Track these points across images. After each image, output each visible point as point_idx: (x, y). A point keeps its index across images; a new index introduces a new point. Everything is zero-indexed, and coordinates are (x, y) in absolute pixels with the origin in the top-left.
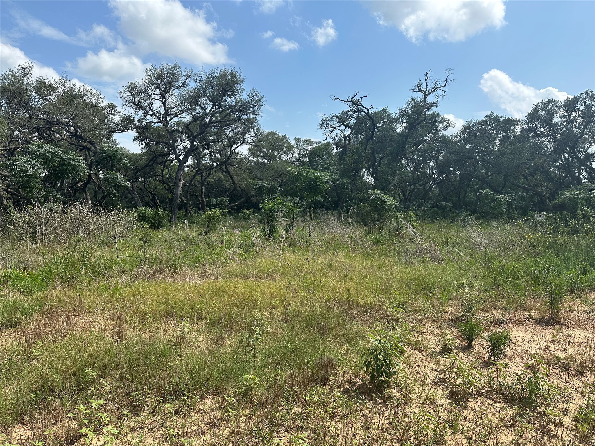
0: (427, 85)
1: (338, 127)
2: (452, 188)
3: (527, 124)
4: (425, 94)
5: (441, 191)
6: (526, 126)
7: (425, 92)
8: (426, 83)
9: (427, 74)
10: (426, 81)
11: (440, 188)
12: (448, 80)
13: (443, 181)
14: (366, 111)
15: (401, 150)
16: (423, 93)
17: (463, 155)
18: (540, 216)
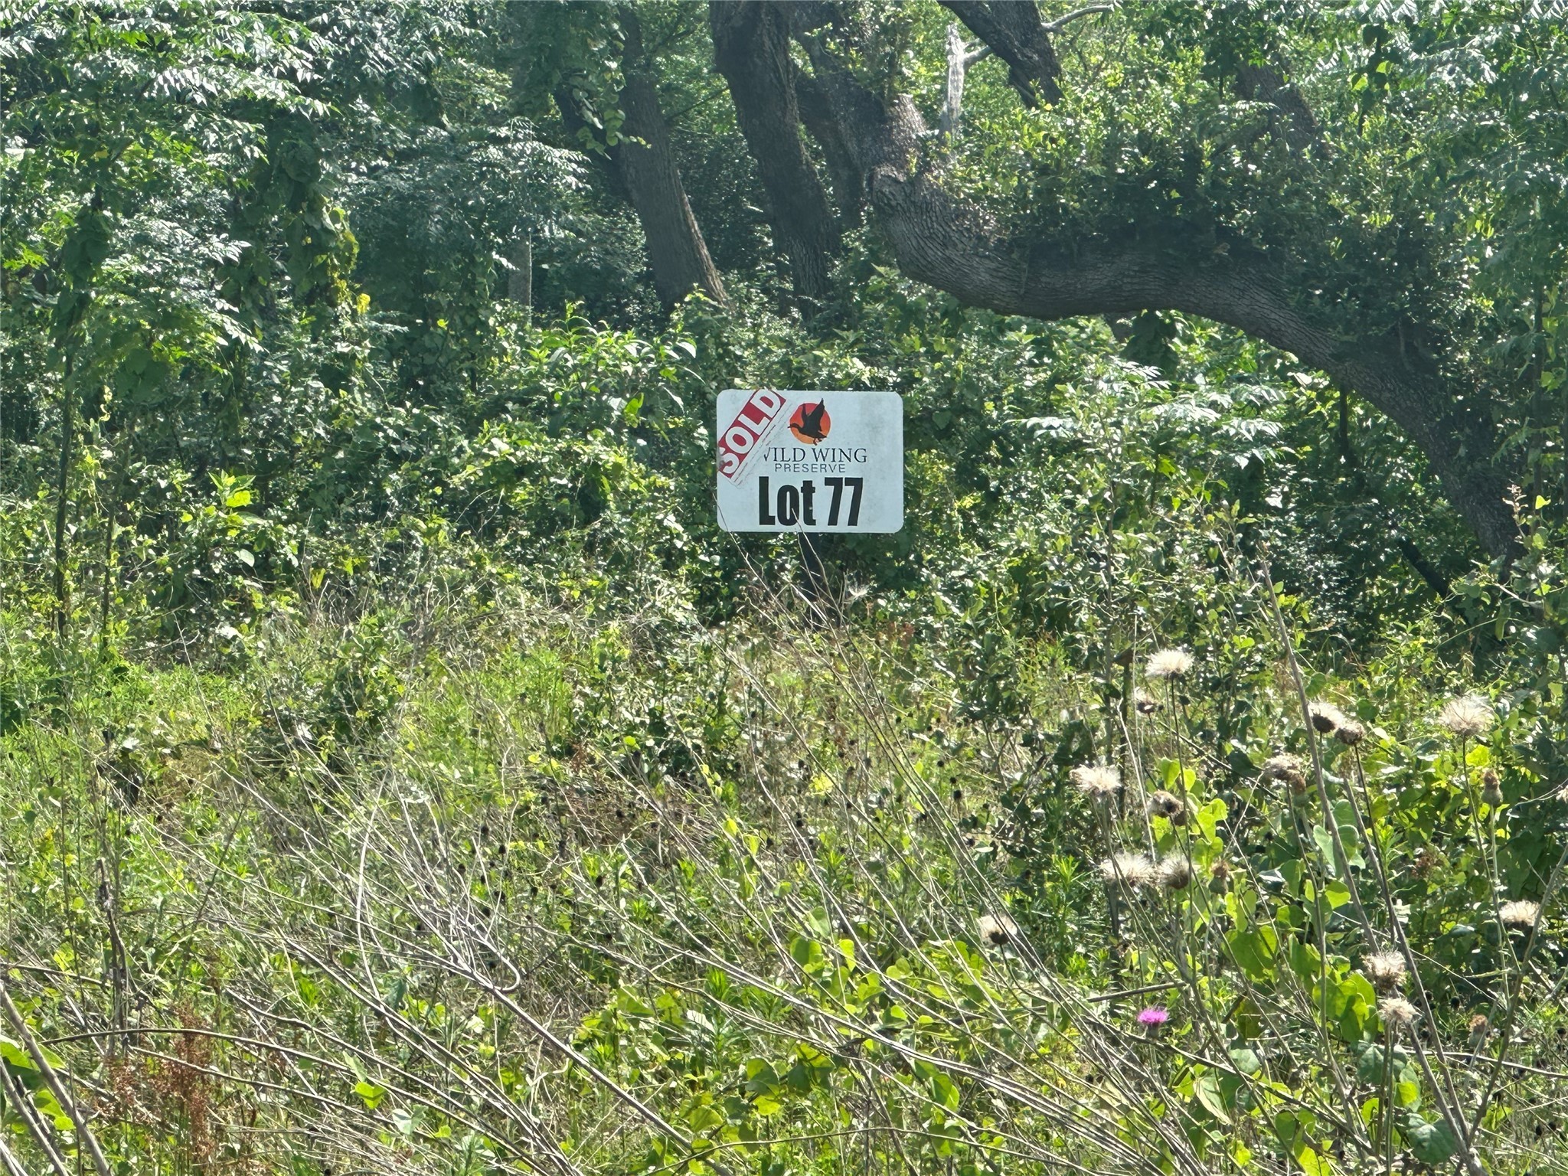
18: (812, 423)
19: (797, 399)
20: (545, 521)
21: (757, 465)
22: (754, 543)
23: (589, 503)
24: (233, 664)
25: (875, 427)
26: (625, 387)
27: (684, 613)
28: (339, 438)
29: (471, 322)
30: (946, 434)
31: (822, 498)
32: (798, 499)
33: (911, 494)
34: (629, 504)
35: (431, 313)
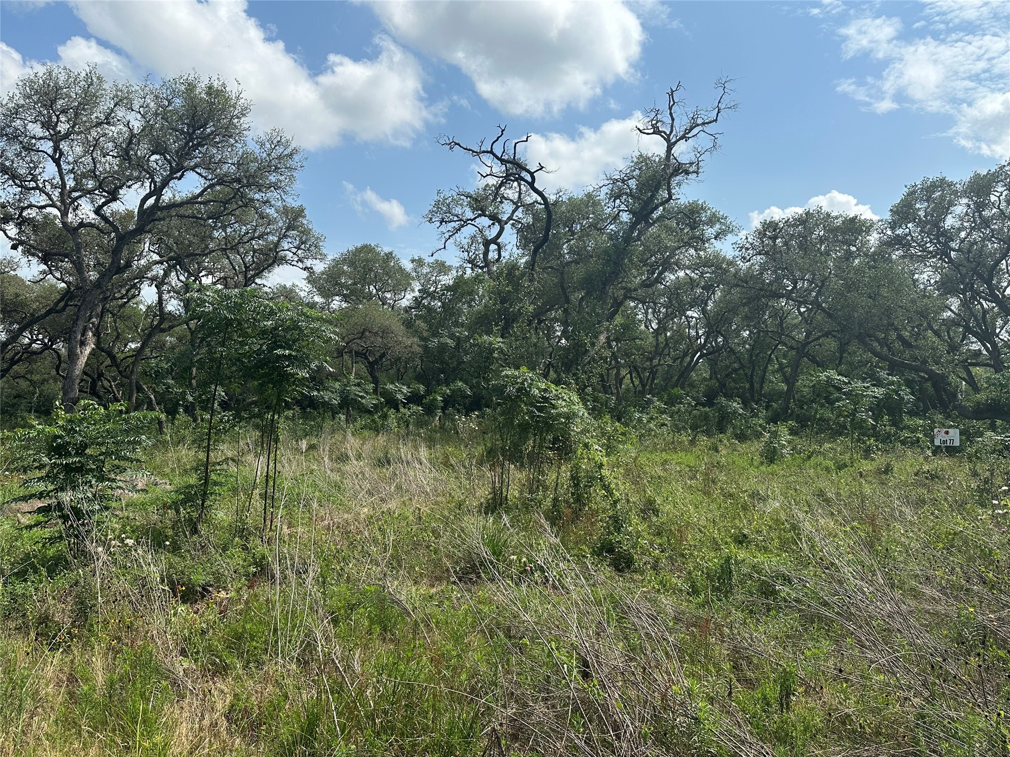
0: (673, 119)
1: (472, 220)
2: (736, 365)
3: (893, 228)
4: (668, 140)
5: (714, 373)
6: (889, 232)
7: (669, 136)
8: (671, 114)
9: (672, 92)
10: (670, 108)
11: (713, 364)
12: (722, 106)
13: (718, 350)
14: (529, 179)
15: (613, 273)
16: (662, 136)
17: (761, 290)
18: (947, 433)
19: (945, 430)
20: (912, 444)
21: (940, 437)
22: (939, 447)
23: (918, 441)
24: (873, 459)
25: (955, 433)
26: (921, 426)
27: (930, 454)
28: (886, 433)
29: (901, 417)
30: (965, 434)
31: (948, 442)
32: (945, 442)
33: (961, 440)
34: (923, 442)
35: (896, 416)
